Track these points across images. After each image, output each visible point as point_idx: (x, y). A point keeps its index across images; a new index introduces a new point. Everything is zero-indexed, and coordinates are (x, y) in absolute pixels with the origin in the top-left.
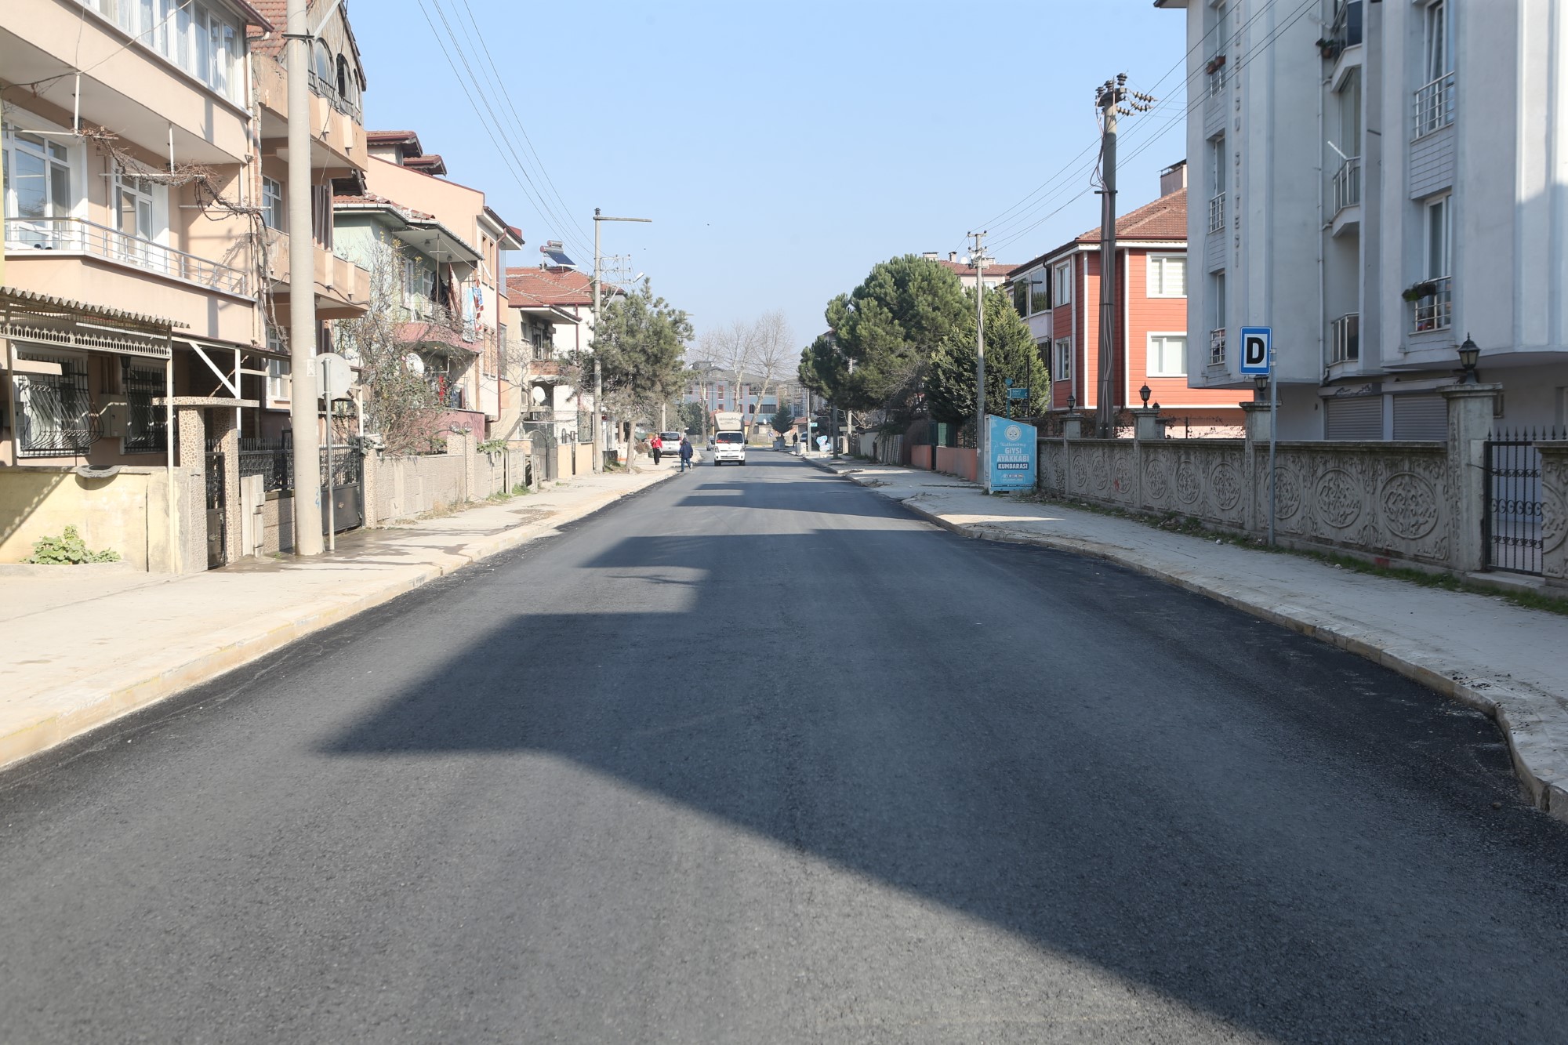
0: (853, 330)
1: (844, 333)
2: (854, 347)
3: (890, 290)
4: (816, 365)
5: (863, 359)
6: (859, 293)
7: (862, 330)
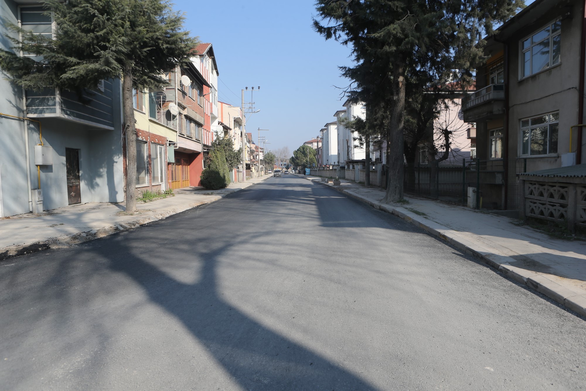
0: (297, 155)
1: (296, 156)
2: (297, 158)
3: (302, 150)
4: (292, 160)
5: (298, 160)
6: (298, 150)
7: (298, 156)
